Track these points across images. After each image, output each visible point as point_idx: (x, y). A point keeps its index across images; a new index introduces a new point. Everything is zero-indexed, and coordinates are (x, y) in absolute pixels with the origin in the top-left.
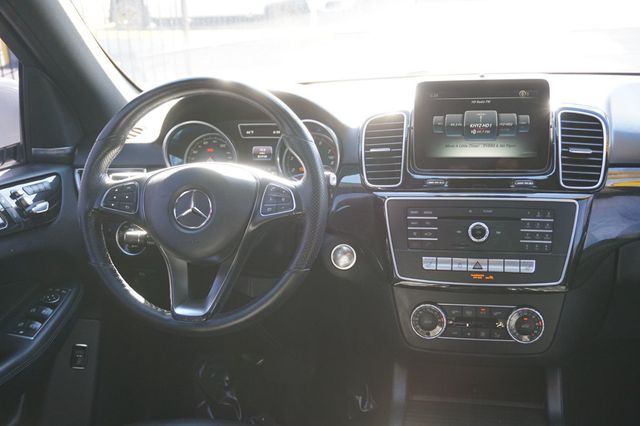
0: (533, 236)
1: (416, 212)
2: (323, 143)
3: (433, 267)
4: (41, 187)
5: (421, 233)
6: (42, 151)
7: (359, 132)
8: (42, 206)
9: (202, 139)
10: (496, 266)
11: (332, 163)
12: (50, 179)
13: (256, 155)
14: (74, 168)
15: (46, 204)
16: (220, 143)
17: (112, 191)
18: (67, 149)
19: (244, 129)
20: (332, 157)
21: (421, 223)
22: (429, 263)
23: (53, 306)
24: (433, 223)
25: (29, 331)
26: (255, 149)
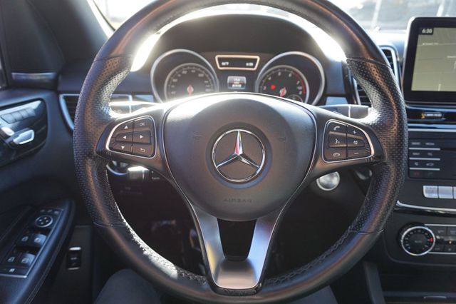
1: (418, 143)
2: (293, 75)
3: (435, 196)
4: (24, 114)
5: (423, 164)
6: (23, 76)
8: (27, 136)
9: (181, 68)
11: (300, 93)
12: (35, 105)
13: (231, 84)
14: (58, 93)
15: (31, 132)
16: (198, 72)
18: (50, 75)
19: (221, 60)
20: (300, 88)
21: (424, 154)
22: (429, 192)
23: (46, 232)
24: (435, 154)
25: (21, 268)
26: (230, 78)
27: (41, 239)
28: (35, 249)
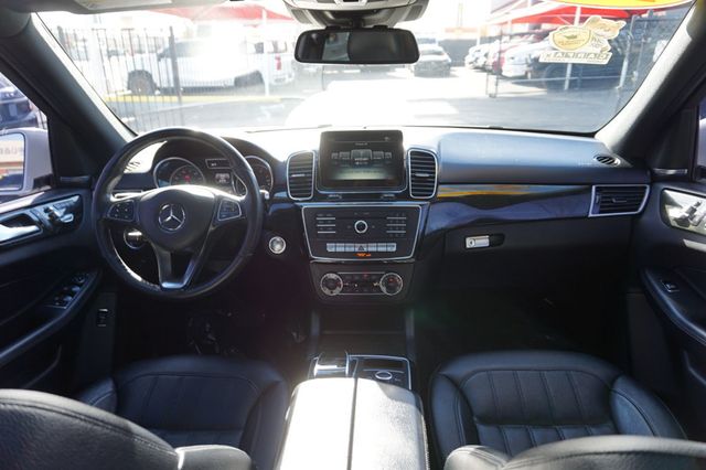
0: (394, 228)
1: (322, 215)
3: (333, 250)
4: (68, 204)
5: (325, 229)
6: (67, 179)
7: (285, 163)
8: (69, 218)
9: (181, 169)
10: (372, 248)
11: (268, 184)
12: (75, 199)
13: (218, 179)
15: (71, 215)
16: (193, 172)
17: (116, 207)
18: (86, 178)
19: (210, 162)
21: (325, 222)
22: (331, 248)
23: (80, 286)
24: (333, 222)
25: (64, 303)
26: (217, 175)
27: (77, 289)
28: (72, 294)
